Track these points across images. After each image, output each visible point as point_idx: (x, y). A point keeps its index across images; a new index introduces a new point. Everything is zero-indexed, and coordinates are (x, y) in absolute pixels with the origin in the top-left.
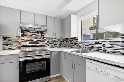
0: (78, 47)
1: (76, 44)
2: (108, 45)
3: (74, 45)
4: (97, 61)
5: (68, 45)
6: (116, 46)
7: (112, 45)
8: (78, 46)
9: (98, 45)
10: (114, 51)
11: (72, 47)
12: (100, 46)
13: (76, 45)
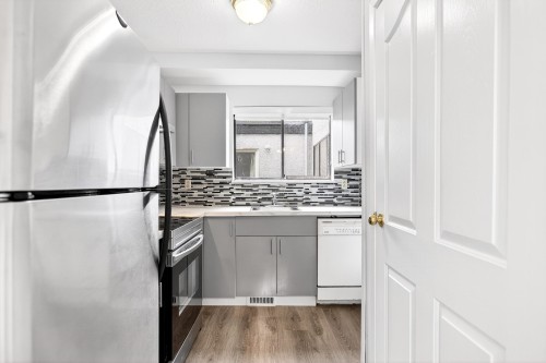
0: (231, 200)
1: (221, 190)
2: (314, 191)
3: (210, 196)
4: (336, 217)
5: (178, 196)
6: (327, 192)
7: (321, 191)
8: (233, 197)
9: (295, 191)
10: (323, 200)
11: (197, 203)
12: (299, 194)
13: (222, 194)
